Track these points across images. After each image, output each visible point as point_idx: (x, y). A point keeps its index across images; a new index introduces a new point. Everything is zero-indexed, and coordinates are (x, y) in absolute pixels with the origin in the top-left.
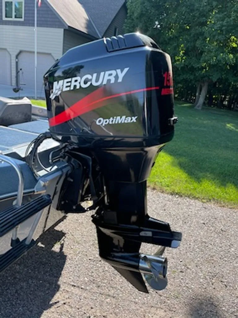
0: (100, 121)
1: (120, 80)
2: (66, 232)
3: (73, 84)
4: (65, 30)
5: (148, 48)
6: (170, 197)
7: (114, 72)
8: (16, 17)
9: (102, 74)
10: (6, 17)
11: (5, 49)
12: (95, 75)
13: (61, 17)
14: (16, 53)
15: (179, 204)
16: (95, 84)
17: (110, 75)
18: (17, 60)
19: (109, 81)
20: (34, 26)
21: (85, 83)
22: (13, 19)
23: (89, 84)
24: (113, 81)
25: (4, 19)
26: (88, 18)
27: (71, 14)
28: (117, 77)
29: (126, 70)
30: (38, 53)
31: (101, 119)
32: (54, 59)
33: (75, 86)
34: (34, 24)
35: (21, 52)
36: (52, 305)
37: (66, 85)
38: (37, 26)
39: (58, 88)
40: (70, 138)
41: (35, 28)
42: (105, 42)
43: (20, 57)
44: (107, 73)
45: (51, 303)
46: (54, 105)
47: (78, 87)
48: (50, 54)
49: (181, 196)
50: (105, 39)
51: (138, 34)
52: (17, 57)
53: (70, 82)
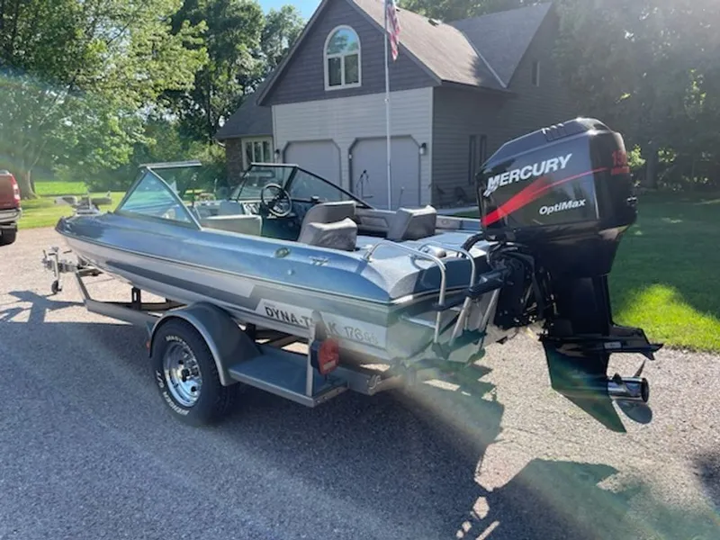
0: (544, 210)
1: (563, 166)
2: (496, 384)
3: (512, 177)
4: (435, 88)
5: (593, 132)
6: (672, 352)
7: (556, 160)
8: (346, 83)
9: (543, 163)
10: (330, 85)
11: (331, 141)
12: (536, 165)
13: (428, 68)
14: (349, 145)
15: (688, 361)
16: (535, 174)
17: (552, 163)
18: (350, 157)
19: (551, 169)
20: (385, 91)
21: (525, 174)
22: (343, 86)
23: (529, 174)
24: (555, 168)
25: (328, 88)
26: (475, 54)
27: (445, 55)
28: (559, 164)
29: (569, 156)
30: (392, 137)
31: (546, 208)
32: (416, 143)
33: (514, 179)
34: (385, 87)
35: (357, 141)
36: (497, 441)
37: (503, 179)
38: (390, 91)
39: (494, 183)
40: (505, 236)
41: (387, 96)
42: (544, 132)
43: (356, 151)
44: (549, 162)
45: (497, 439)
46: (485, 206)
47: (517, 180)
48: (409, 137)
49: (694, 351)
50: (543, 130)
51: (579, 120)
52: (350, 151)
53: (508, 175)
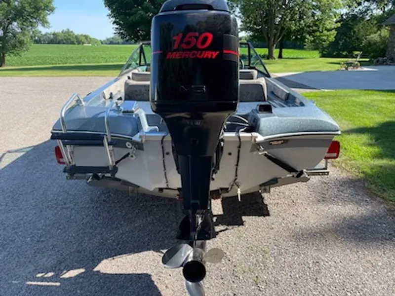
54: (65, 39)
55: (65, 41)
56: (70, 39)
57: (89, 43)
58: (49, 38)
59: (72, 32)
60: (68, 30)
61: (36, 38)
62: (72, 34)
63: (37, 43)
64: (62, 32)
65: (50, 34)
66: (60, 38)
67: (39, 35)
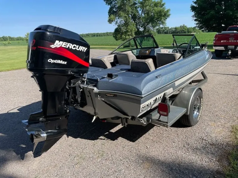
54: (181, 31)
55: (180, 32)
56: (184, 31)
57: (195, 32)
58: (172, 30)
59: (186, 26)
60: (184, 25)
61: (166, 31)
62: (185, 28)
63: (166, 34)
64: (180, 27)
65: (173, 28)
66: (178, 30)
67: (168, 29)
